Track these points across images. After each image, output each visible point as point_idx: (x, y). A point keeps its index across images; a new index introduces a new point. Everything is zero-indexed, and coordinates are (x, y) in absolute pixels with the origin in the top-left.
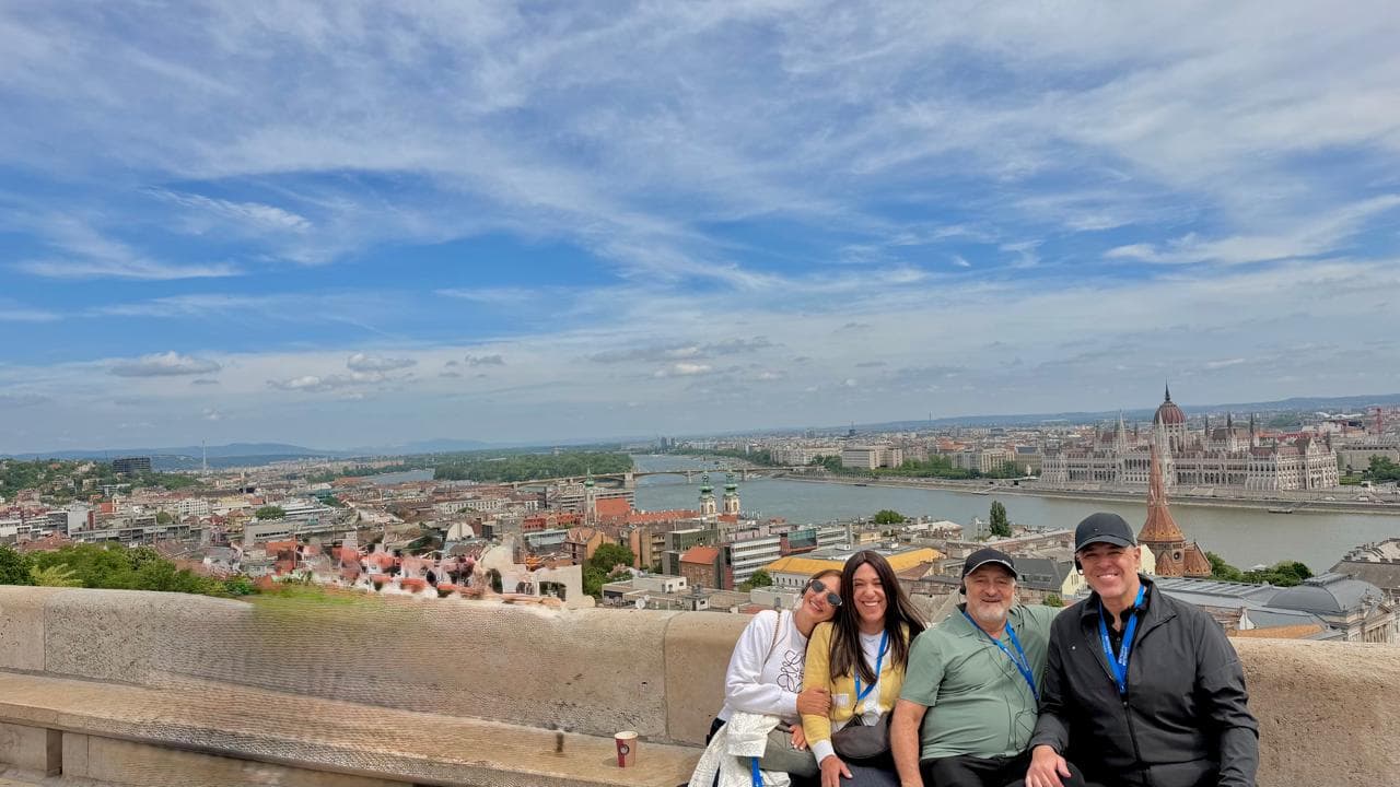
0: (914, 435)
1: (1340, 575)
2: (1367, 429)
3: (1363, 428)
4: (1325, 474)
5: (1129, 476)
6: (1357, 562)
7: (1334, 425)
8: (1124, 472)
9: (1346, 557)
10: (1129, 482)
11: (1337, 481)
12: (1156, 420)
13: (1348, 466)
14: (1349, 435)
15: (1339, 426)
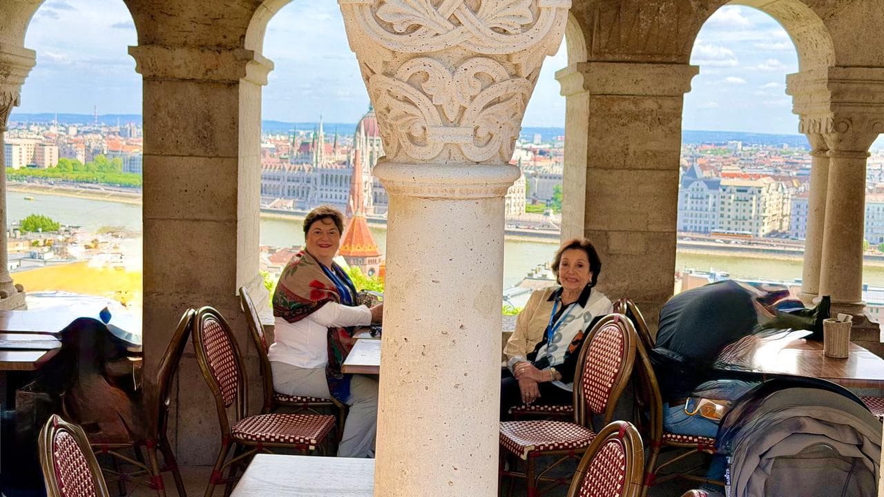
0: (73, 131)
1: (524, 290)
2: (553, 160)
3: (551, 158)
4: (513, 201)
5: (324, 193)
6: (539, 279)
7: (525, 152)
8: (318, 188)
9: (529, 275)
10: (324, 199)
11: (524, 208)
12: (358, 129)
13: (534, 194)
14: (538, 164)
15: (530, 154)
